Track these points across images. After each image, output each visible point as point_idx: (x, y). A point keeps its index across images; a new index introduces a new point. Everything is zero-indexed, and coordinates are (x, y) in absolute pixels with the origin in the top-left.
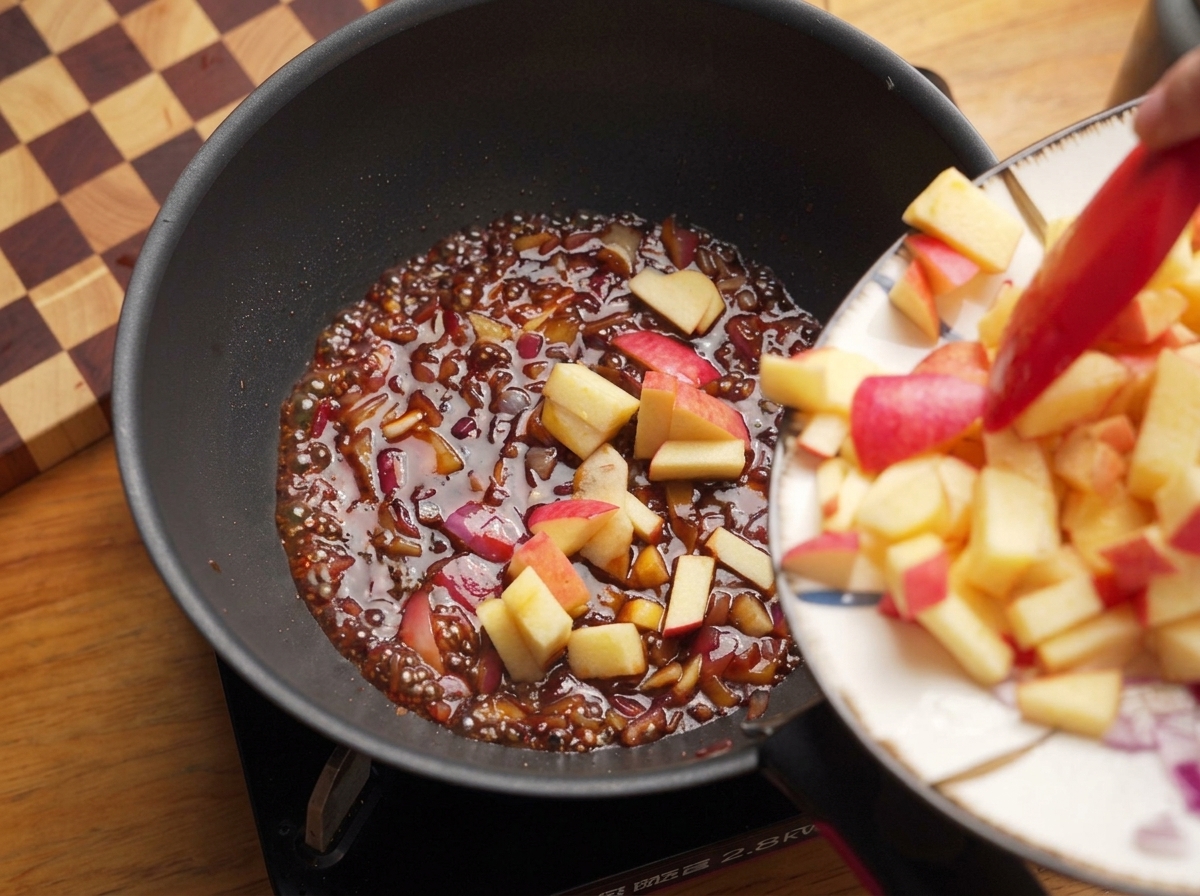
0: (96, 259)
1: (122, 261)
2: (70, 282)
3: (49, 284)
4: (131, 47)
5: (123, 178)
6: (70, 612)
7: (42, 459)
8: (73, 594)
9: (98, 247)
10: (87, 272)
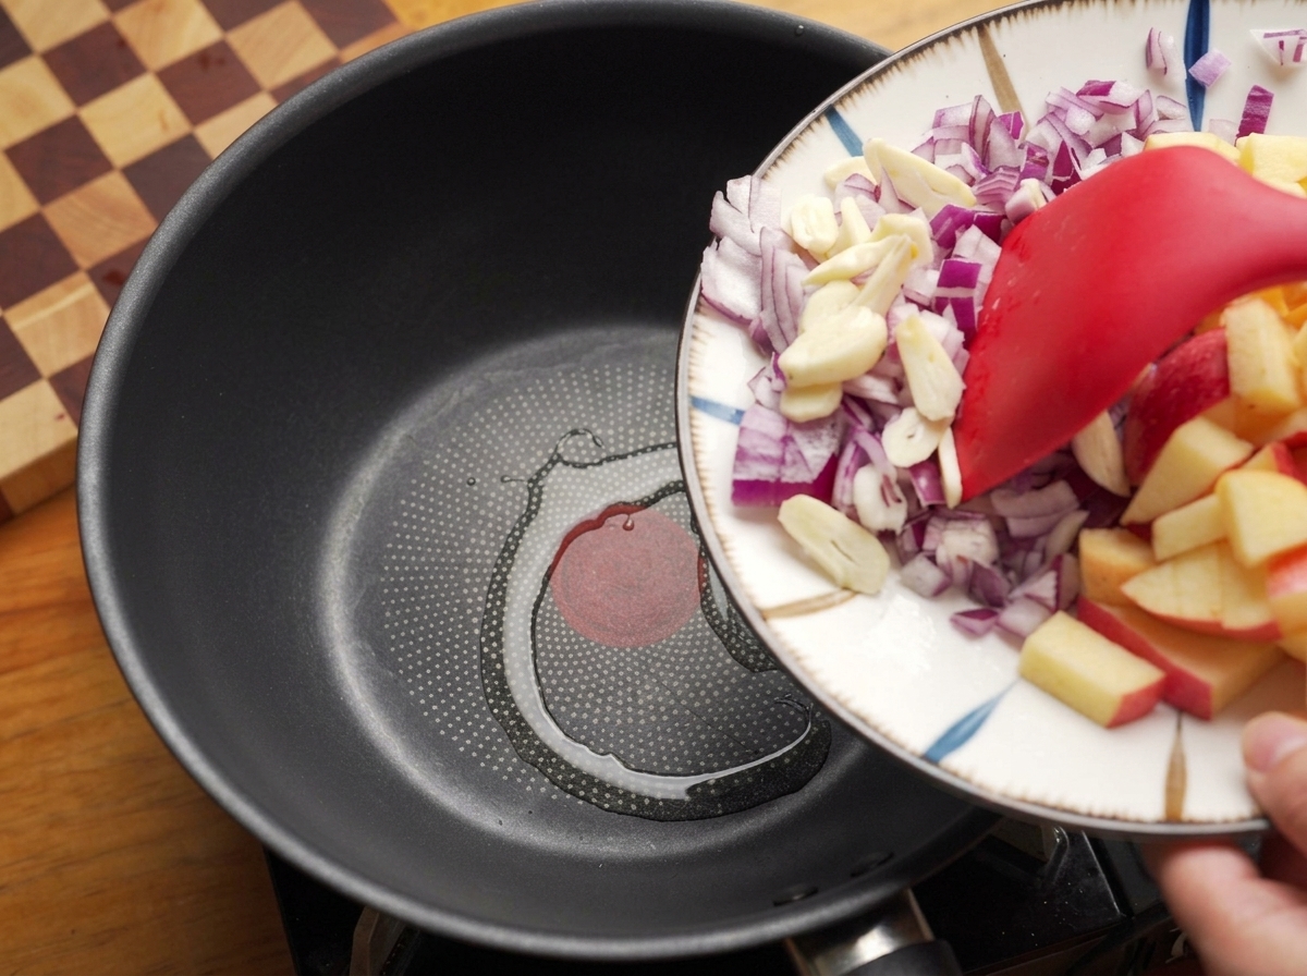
0: (81, 276)
1: (110, 278)
2: (50, 303)
3: (27, 304)
4: (122, 44)
5: (114, 187)
6: (46, 679)
7: (16, 502)
8: (51, 656)
9: (84, 262)
10: (71, 290)
